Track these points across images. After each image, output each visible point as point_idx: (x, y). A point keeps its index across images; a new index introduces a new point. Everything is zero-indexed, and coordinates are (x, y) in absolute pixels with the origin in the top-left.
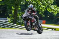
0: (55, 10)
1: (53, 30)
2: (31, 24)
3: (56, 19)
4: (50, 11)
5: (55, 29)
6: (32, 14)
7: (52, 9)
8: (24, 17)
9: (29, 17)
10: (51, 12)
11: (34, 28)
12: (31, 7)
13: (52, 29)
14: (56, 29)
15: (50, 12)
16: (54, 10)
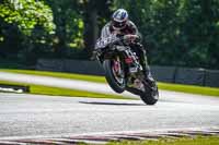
0: (27, 12)
1: (20, 91)
2: (126, 68)
3: (31, 47)
4: (7, 16)
5: (26, 89)
6: (125, 37)
7: (16, 8)
8: (102, 49)
9: (118, 47)
10: (14, 21)
11: (135, 85)
12: (122, 18)
13: (16, 87)
14: (31, 89)
15: (10, 20)
16: (21, 12)
